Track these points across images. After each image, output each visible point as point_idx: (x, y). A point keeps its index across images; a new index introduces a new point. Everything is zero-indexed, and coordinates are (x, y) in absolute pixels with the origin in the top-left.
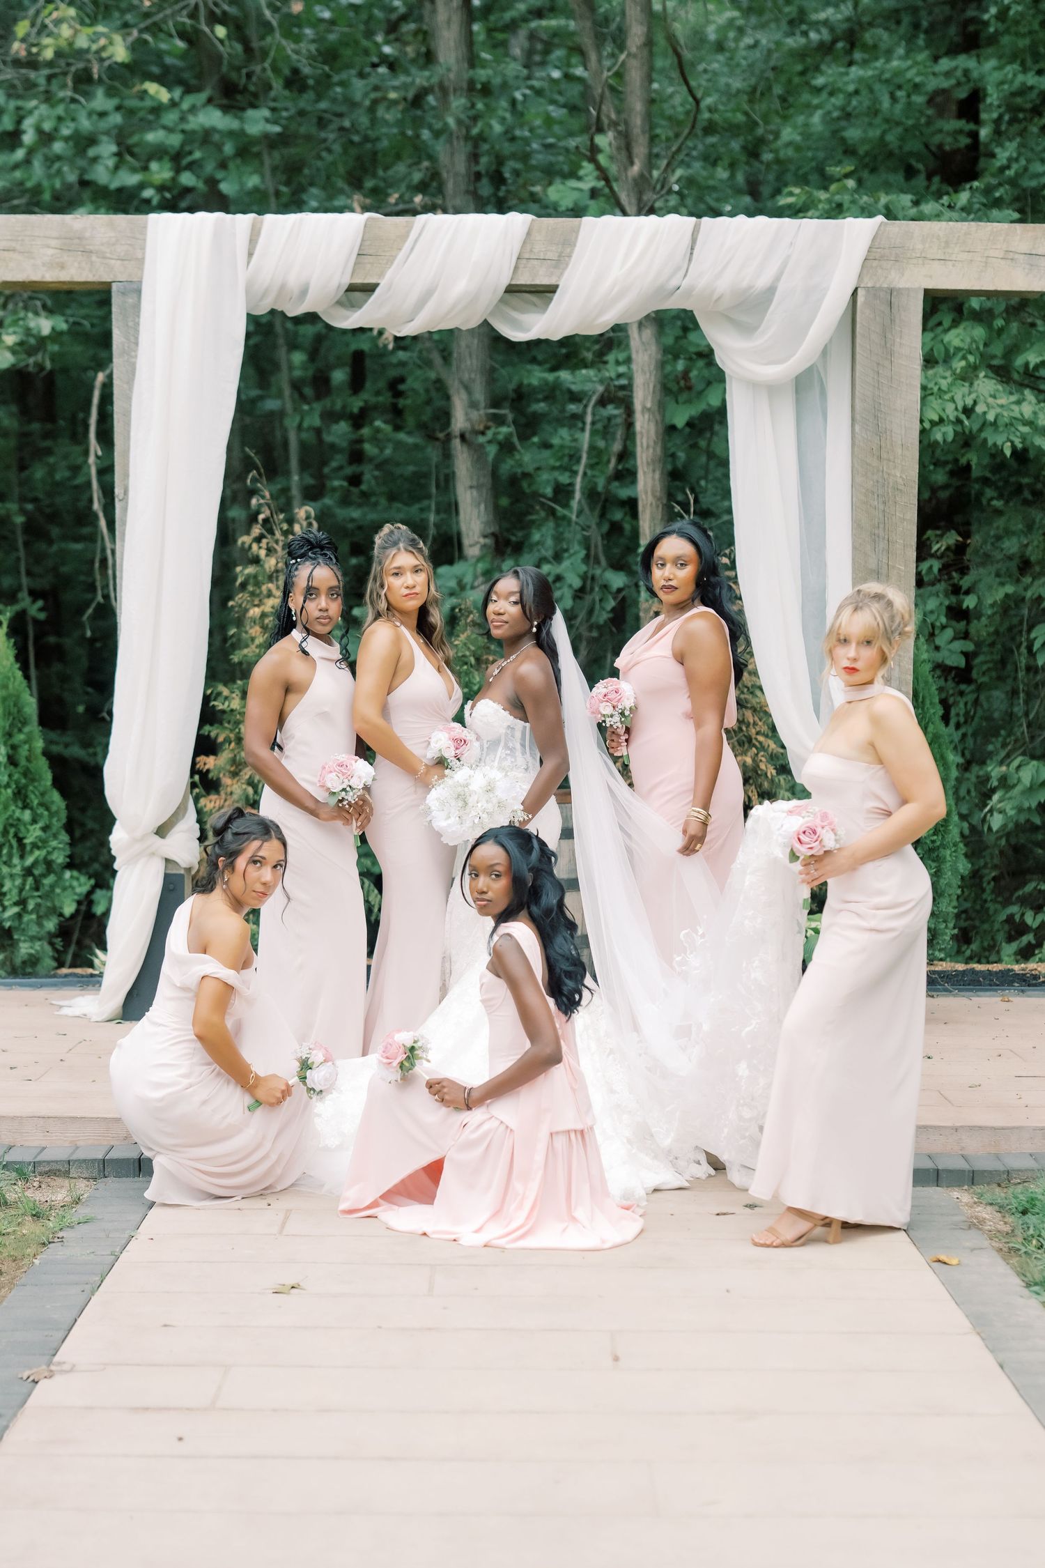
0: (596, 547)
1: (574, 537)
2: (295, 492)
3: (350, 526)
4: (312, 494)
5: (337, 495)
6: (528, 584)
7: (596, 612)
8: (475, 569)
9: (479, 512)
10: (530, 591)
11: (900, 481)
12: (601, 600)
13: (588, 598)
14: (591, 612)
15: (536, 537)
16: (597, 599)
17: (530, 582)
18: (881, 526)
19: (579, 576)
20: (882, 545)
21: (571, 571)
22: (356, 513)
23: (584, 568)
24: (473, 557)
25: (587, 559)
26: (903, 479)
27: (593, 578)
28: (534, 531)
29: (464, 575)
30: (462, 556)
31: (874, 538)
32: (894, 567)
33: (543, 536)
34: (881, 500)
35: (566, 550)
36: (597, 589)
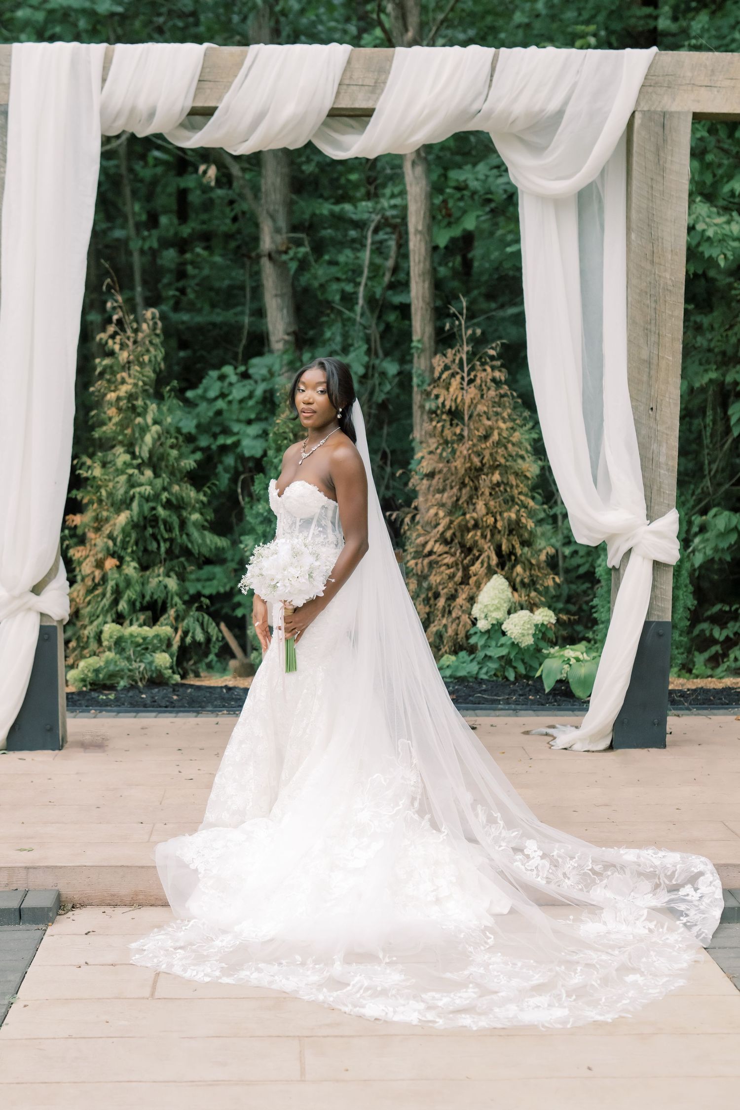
0: (375, 342)
1: (356, 334)
2: (139, 300)
3: (181, 327)
4: (151, 302)
5: (172, 302)
6: (333, 374)
7: (376, 394)
8: (281, 361)
9: (283, 315)
10: (335, 380)
11: (669, 282)
12: (380, 384)
13: (370, 383)
14: (372, 393)
15: (328, 334)
16: (377, 383)
17: (335, 372)
18: (653, 322)
19: (362, 365)
20: (654, 338)
21: (356, 362)
22: (185, 317)
23: (366, 359)
24: (278, 350)
25: (368, 352)
26: (672, 281)
27: (374, 367)
28: (326, 329)
29: (273, 365)
30: (271, 351)
31: (647, 332)
32: (663, 358)
33: (333, 333)
34: (653, 299)
35: (352, 345)
36: (376, 375)
